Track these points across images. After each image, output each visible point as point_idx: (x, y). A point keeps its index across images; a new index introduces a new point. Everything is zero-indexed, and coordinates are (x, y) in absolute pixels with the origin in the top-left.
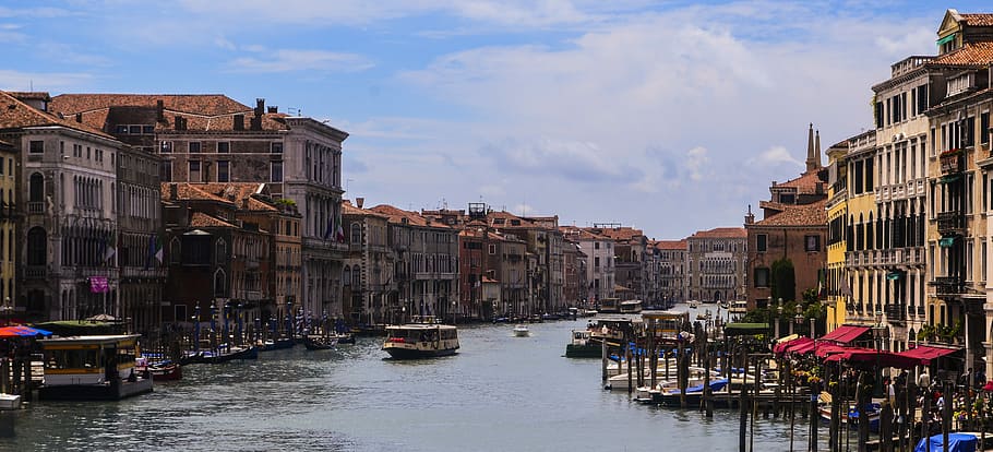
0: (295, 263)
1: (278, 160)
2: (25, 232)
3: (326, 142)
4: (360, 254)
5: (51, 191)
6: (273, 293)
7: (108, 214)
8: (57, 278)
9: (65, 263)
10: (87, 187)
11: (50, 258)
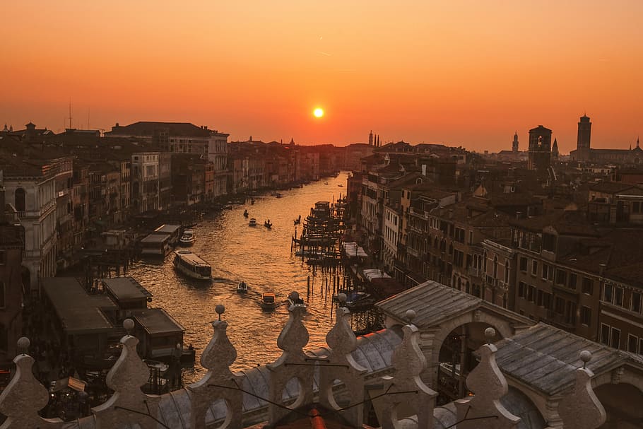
0: (212, 179)
1: (207, 146)
2: (133, 183)
3: (222, 138)
4: (232, 171)
5: (141, 171)
6: (204, 189)
7: (156, 175)
8: (142, 197)
9: (144, 192)
10: (150, 168)
11: (140, 191)
